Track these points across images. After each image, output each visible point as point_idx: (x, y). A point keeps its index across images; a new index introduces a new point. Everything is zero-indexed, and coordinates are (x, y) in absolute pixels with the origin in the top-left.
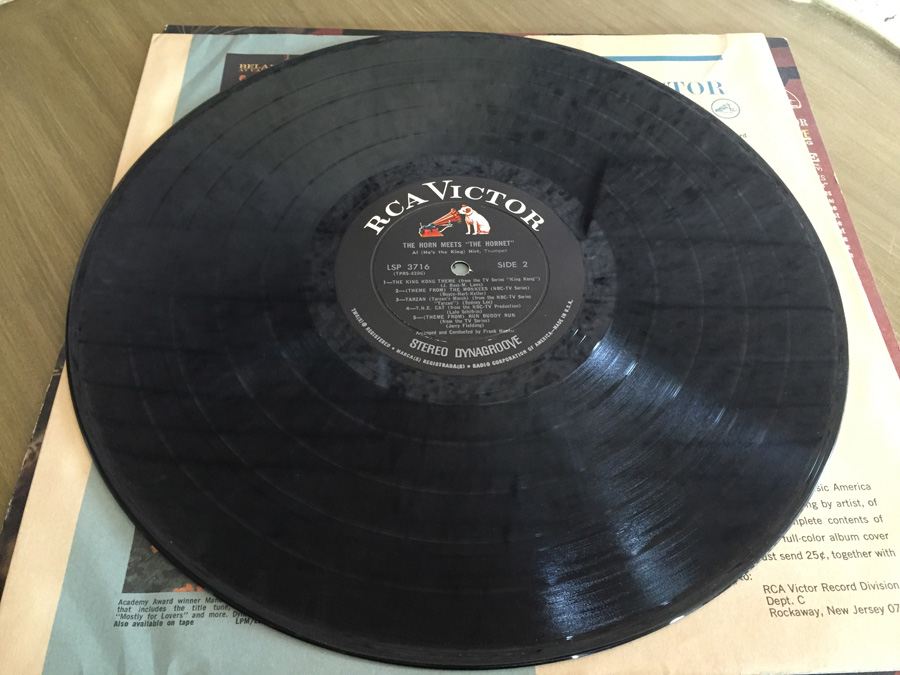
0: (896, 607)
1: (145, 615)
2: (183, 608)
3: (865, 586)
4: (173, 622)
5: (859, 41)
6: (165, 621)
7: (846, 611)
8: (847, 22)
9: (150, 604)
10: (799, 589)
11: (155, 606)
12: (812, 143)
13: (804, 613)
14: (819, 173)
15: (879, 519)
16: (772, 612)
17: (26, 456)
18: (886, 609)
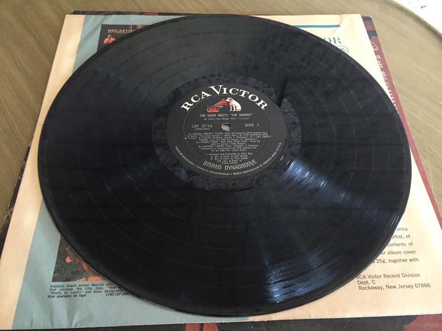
0: (419, 285)
1: (63, 292)
2: (81, 289)
3: (404, 275)
4: (76, 295)
5: (406, 18)
6: (72, 295)
7: (395, 287)
8: (401, 9)
9: (65, 287)
10: (372, 277)
11: (68, 288)
12: (382, 67)
13: (375, 288)
14: (386, 81)
15: (411, 244)
16: (360, 288)
17: (5, 218)
18: (414, 286)
